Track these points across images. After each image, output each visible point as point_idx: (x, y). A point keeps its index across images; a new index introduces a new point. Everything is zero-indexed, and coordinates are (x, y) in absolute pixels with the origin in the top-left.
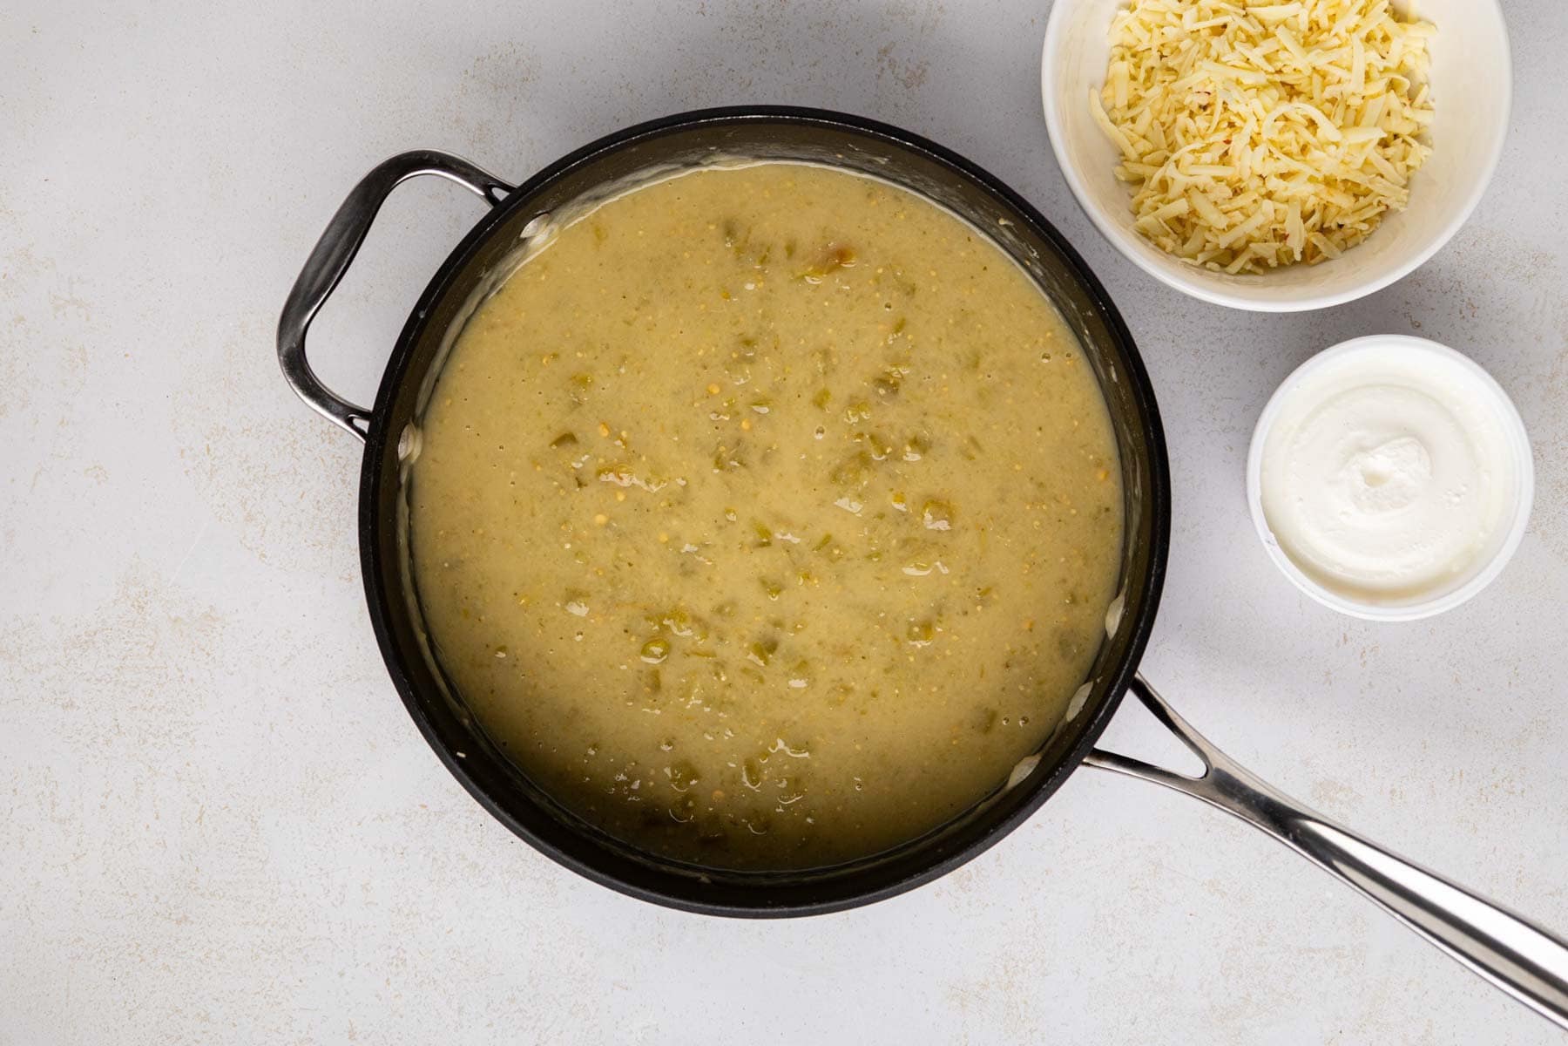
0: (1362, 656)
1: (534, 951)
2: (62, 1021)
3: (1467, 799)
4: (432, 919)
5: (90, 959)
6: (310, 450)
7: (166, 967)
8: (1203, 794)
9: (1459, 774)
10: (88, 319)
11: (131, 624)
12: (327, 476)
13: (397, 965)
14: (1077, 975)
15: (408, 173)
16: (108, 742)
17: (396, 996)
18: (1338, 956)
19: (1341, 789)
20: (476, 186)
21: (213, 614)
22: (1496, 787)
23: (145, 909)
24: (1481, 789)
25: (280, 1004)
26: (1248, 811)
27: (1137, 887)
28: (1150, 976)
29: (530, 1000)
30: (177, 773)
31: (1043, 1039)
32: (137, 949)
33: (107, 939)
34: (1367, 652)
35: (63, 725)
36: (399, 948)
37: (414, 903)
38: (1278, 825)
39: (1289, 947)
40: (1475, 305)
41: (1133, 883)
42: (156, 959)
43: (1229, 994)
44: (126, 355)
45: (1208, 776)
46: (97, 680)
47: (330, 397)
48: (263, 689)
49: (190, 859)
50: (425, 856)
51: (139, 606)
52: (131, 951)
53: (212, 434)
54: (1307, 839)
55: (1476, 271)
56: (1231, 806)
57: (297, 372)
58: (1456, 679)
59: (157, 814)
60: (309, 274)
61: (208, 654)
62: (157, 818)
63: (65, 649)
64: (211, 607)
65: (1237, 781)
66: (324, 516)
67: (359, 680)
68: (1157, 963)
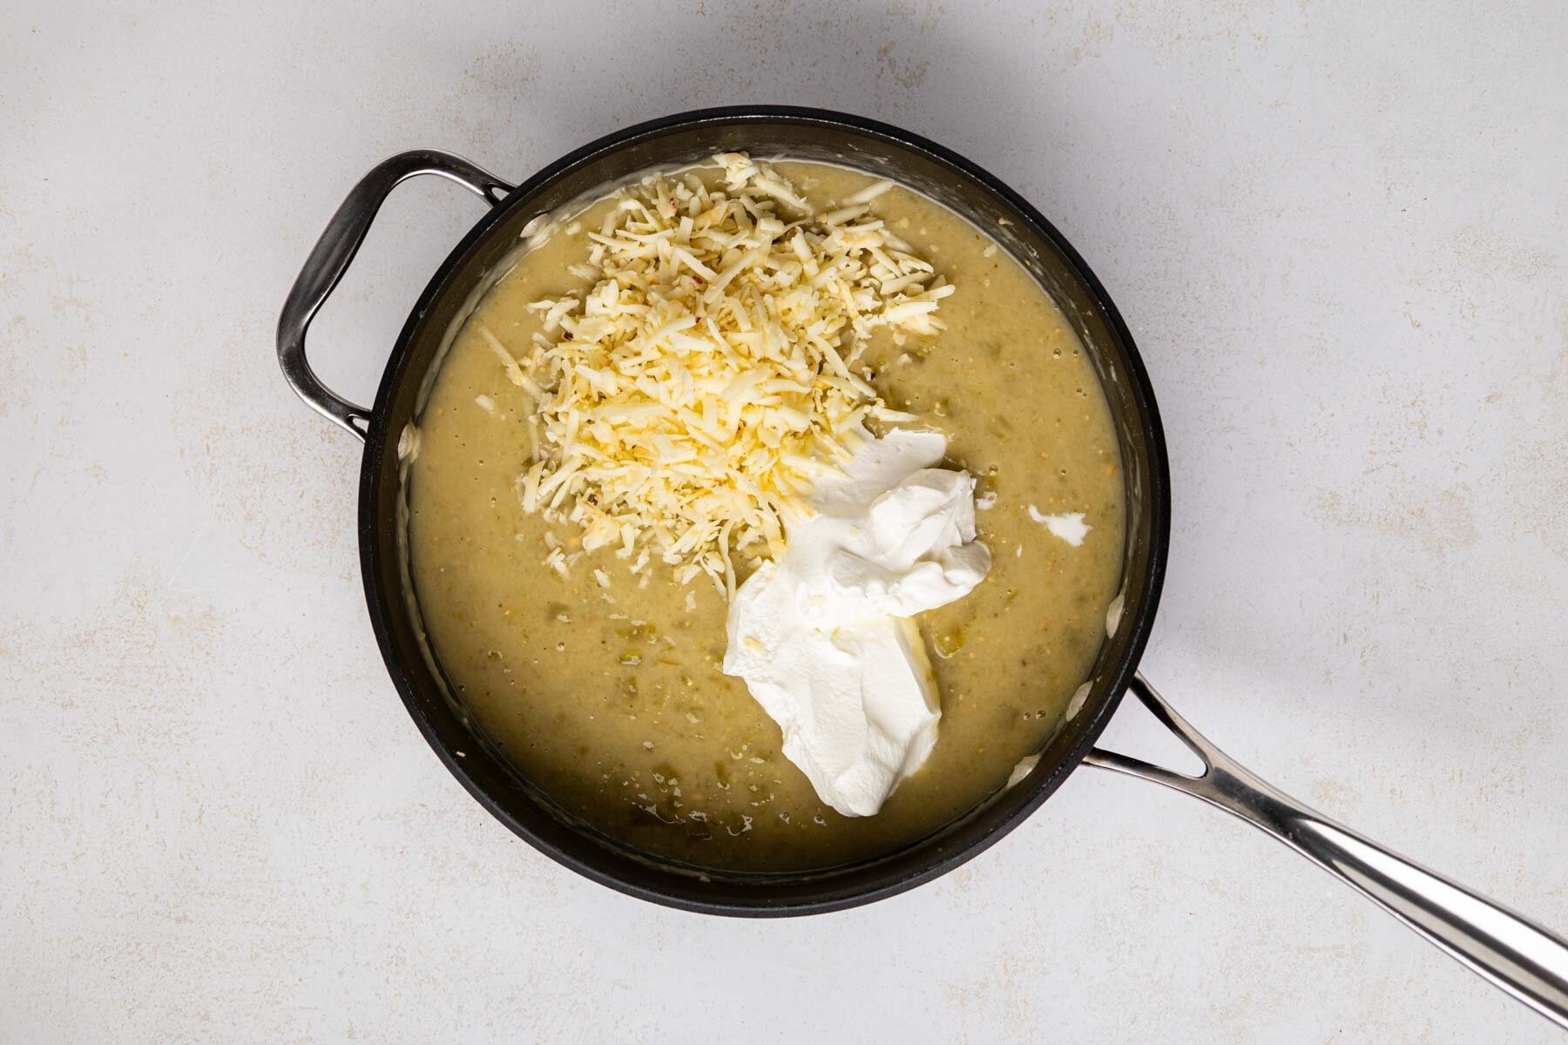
0: (1362, 656)
1: (534, 950)
2: (61, 1020)
3: (1467, 799)
4: (431, 919)
5: (89, 958)
6: (309, 450)
7: (166, 967)
8: (1203, 793)
9: (1459, 773)
10: (87, 319)
11: (130, 623)
12: (327, 475)
13: (396, 964)
14: (1076, 974)
15: (408, 173)
16: (108, 742)
17: (396, 995)
18: (1338, 955)
19: (1341, 788)
20: (476, 185)
21: (213, 614)
22: (1496, 786)
23: (145, 907)
24: (1481, 789)
25: (279, 1003)
26: (1248, 810)
27: (1136, 887)
28: (1150, 975)
29: (529, 999)
30: (176, 772)
31: (1043, 1038)
32: (137, 949)
33: (106, 938)
34: (1367, 651)
35: (63, 725)
36: (399, 947)
37: (413, 902)
38: (1277, 825)
39: (1289, 945)
40: (1475, 305)
41: (1133, 882)
42: (156, 958)
43: (1229, 993)
44: (126, 355)
45: (1208, 776)
46: (96, 679)
47: (329, 396)
48: (263, 689)
49: (190, 859)
50: (425, 855)
51: (138, 605)
52: (130, 949)
53: (212, 433)
54: (1307, 839)
55: (1476, 271)
56: (1232, 806)
57: (297, 371)
58: (1456, 680)
59: (157, 814)
60: (309, 275)
61: (208, 653)
62: (157, 817)
63: (65, 649)
64: (211, 606)
65: (1237, 780)
66: (324, 515)
67: (358, 678)
68: (1156, 962)
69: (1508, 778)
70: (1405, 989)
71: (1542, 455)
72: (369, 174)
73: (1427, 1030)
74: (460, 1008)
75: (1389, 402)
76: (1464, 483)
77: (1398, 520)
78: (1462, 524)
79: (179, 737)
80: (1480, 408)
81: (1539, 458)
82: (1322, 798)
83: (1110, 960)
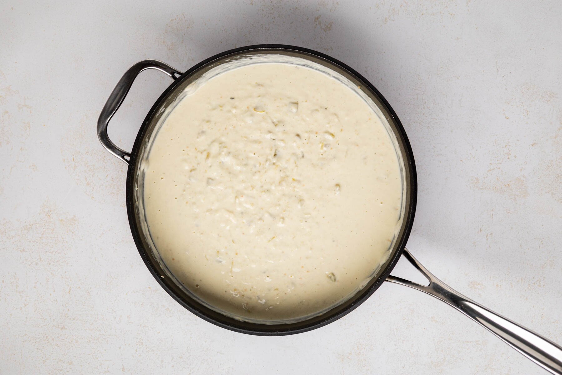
0: (487, 237)
1: (189, 340)
2: (19, 364)
3: (524, 288)
4: (152, 328)
5: (30, 342)
6: (110, 160)
7: (57, 345)
8: (428, 292)
9: (521, 279)
10: (31, 112)
11: (45, 222)
12: (116, 169)
13: (140, 345)
14: (383, 350)
15: (144, 68)
16: (37, 264)
17: (139, 356)
18: (477, 344)
19: (479, 284)
20: (169, 73)
21: (75, 218)
22: (534, 284)
23: (50, 324)
24: (529, 285)
25: (97, 358)
26: (444, 298)
27: (405, 319)
28: (410, 351)
29: (187, 358)
30: (61, 275)
31: (371, 373)
32: (47, 338)
33: (36, 335)
34: (489, 235)
35: (21, 258)
36: (141, 338)
37: (146, 323)
38: (455, 303)
39: (460, 341)
40: (528, 111)
41: (404, 317)
42: (53, 342)
43: (438, 357)
44: (44, 125)
45: (430, 285)
46: (33, 242)
47: (116, 148)
48: (92, 245)
49: (66, 306)
50: (150, 306)
51: (48, 215)
52: (44, 339)
53: (75, 154)
54: (466, 308)
55: (529, 99)
56: (439, 296)
57: (104, 139)
58: (520, 245)
59: (54, 290)
60: (109, 104)
61: (73, 233)
62: (54, 291)
63: (21, 231)
64: (74, 216)
65: (441, 287)
66: (115, 183)
67: (127, 242)
68: (412, 346)
69: (539, 281)
70: (501, 356)
71: (552, 165)
72: (131, 68)
73: (509, 371)
74: (162, 361)
75: (497, 146)
76: (524, 175)
77: (500, 188)
78: (523, 190)
79: (62, 262)
80: (530, 148)
81: (551, 166)
82: (472, 288)
83: (395, 345)
